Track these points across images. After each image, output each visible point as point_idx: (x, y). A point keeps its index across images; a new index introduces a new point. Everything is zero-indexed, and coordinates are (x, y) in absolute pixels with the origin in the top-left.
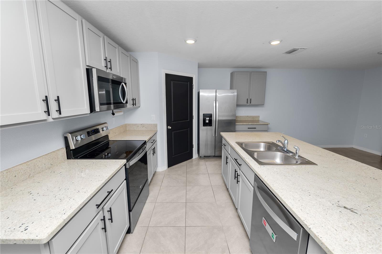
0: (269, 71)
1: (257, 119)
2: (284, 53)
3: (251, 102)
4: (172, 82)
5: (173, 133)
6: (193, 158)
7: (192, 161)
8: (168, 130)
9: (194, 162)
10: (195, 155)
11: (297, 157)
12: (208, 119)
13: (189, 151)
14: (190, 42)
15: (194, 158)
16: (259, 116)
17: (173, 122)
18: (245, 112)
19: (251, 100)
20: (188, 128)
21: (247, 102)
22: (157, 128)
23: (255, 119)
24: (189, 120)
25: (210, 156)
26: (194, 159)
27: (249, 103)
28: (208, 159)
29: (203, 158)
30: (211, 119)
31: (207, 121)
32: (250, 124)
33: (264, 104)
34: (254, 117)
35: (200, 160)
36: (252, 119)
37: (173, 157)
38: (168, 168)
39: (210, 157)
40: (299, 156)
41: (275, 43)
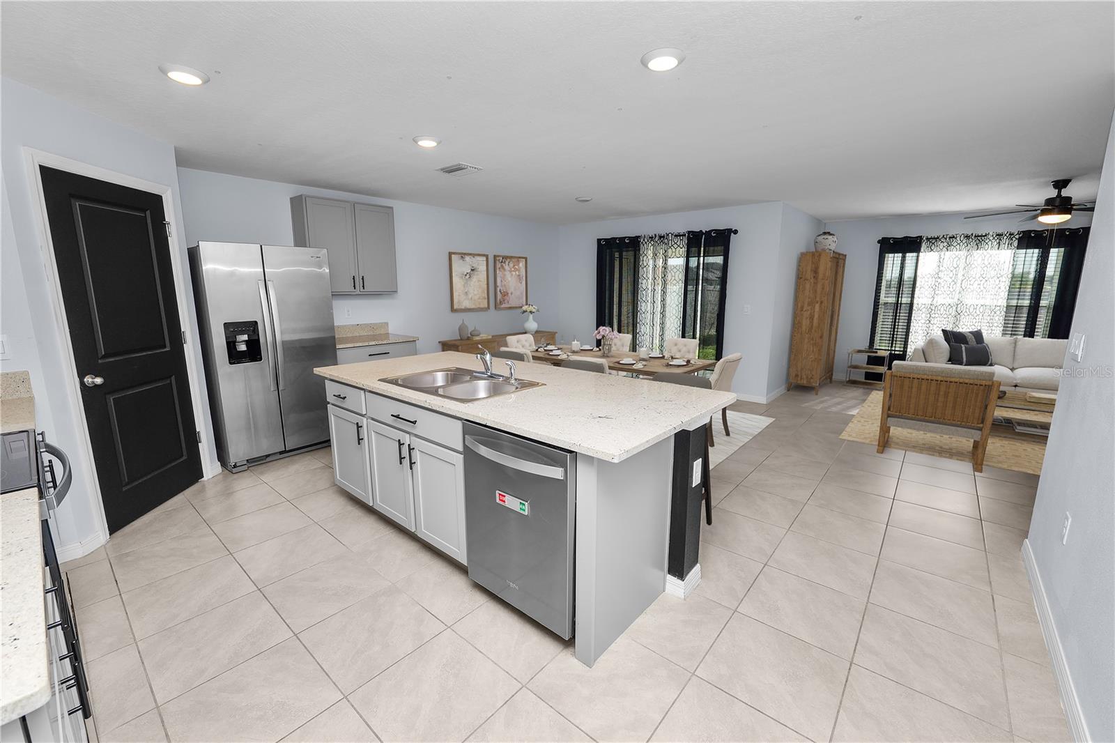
0: (399, 207)
1: (382, 331)
2: (437, 170)
3: (363, 286)
4: (77, 204)
5: (111, 399)
6: (205, 478)
7: (203, 489)
8: (86, 391)
9: (211, 492)
10: (210, 465)
11: (513, 381)
12: (245, 337)
13: (184, 458)
14: (185, 78)
15: (211, 477)
16: (387, 324)
17: (104, 357)
18: (349, 315)
19: (363, 279)
20: (170, 377)
21: (354, 286)
22: (29, 390)
23: (378, 332)
24: (168, 349)
25: (267, 456)
26: (209, 480)
27: (359, 288)
28: (264, 466)
29: (245, 467)
30: (257, 338)
31: (243, 347)
32: (373, 343)
33: (396, 292)
34: (375, 328)
35: (236, 476)
36: (371, 333)
37: (124, 489)
38: (110, 535)
39: (268, 459)
40: (516, 379)
41: (427, 143)
